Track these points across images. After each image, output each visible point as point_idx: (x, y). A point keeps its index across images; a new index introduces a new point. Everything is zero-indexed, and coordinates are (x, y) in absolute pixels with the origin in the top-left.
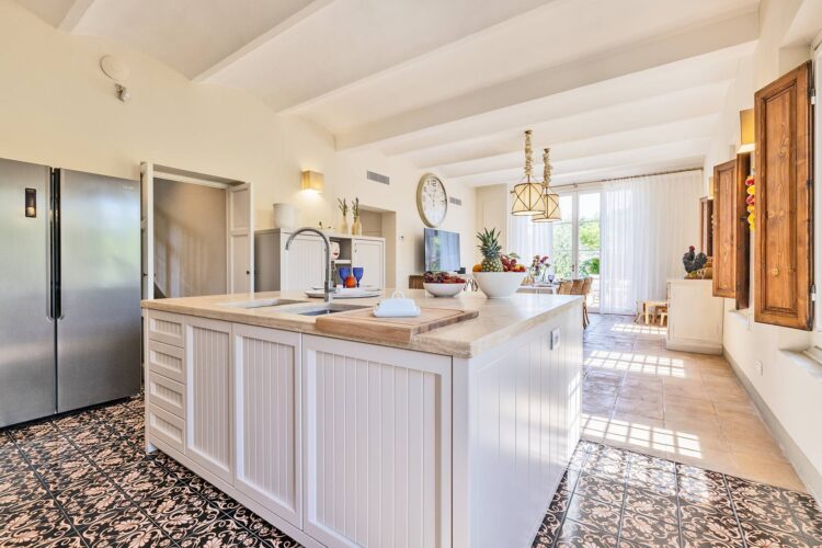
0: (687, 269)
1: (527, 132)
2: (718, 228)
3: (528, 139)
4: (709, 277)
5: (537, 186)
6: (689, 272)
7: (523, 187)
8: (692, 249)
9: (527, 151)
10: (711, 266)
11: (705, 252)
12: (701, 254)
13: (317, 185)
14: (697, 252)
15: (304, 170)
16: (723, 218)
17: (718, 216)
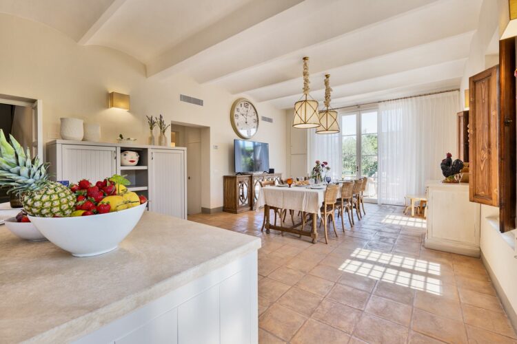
0: (444, 174)
1: (305, 59)
2: (475, 135)
3: (305, 64)
4: (466, 181)
5: (312, 103)
6: (447, 176)
7: (300, 104)
8: (449, 156)
9: (305, 74)
10: (467, 171)
11: (462, 159)
12: (458, 161)
13: (122, 104)
14: (454, 159)
15: (110, 92)
16: (479, 127)
17: (474, 125)
